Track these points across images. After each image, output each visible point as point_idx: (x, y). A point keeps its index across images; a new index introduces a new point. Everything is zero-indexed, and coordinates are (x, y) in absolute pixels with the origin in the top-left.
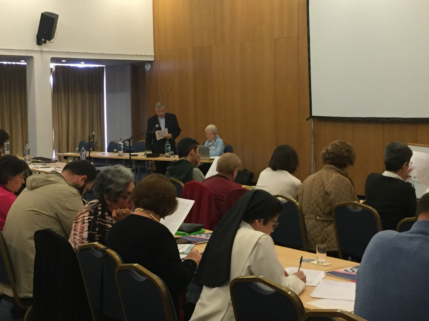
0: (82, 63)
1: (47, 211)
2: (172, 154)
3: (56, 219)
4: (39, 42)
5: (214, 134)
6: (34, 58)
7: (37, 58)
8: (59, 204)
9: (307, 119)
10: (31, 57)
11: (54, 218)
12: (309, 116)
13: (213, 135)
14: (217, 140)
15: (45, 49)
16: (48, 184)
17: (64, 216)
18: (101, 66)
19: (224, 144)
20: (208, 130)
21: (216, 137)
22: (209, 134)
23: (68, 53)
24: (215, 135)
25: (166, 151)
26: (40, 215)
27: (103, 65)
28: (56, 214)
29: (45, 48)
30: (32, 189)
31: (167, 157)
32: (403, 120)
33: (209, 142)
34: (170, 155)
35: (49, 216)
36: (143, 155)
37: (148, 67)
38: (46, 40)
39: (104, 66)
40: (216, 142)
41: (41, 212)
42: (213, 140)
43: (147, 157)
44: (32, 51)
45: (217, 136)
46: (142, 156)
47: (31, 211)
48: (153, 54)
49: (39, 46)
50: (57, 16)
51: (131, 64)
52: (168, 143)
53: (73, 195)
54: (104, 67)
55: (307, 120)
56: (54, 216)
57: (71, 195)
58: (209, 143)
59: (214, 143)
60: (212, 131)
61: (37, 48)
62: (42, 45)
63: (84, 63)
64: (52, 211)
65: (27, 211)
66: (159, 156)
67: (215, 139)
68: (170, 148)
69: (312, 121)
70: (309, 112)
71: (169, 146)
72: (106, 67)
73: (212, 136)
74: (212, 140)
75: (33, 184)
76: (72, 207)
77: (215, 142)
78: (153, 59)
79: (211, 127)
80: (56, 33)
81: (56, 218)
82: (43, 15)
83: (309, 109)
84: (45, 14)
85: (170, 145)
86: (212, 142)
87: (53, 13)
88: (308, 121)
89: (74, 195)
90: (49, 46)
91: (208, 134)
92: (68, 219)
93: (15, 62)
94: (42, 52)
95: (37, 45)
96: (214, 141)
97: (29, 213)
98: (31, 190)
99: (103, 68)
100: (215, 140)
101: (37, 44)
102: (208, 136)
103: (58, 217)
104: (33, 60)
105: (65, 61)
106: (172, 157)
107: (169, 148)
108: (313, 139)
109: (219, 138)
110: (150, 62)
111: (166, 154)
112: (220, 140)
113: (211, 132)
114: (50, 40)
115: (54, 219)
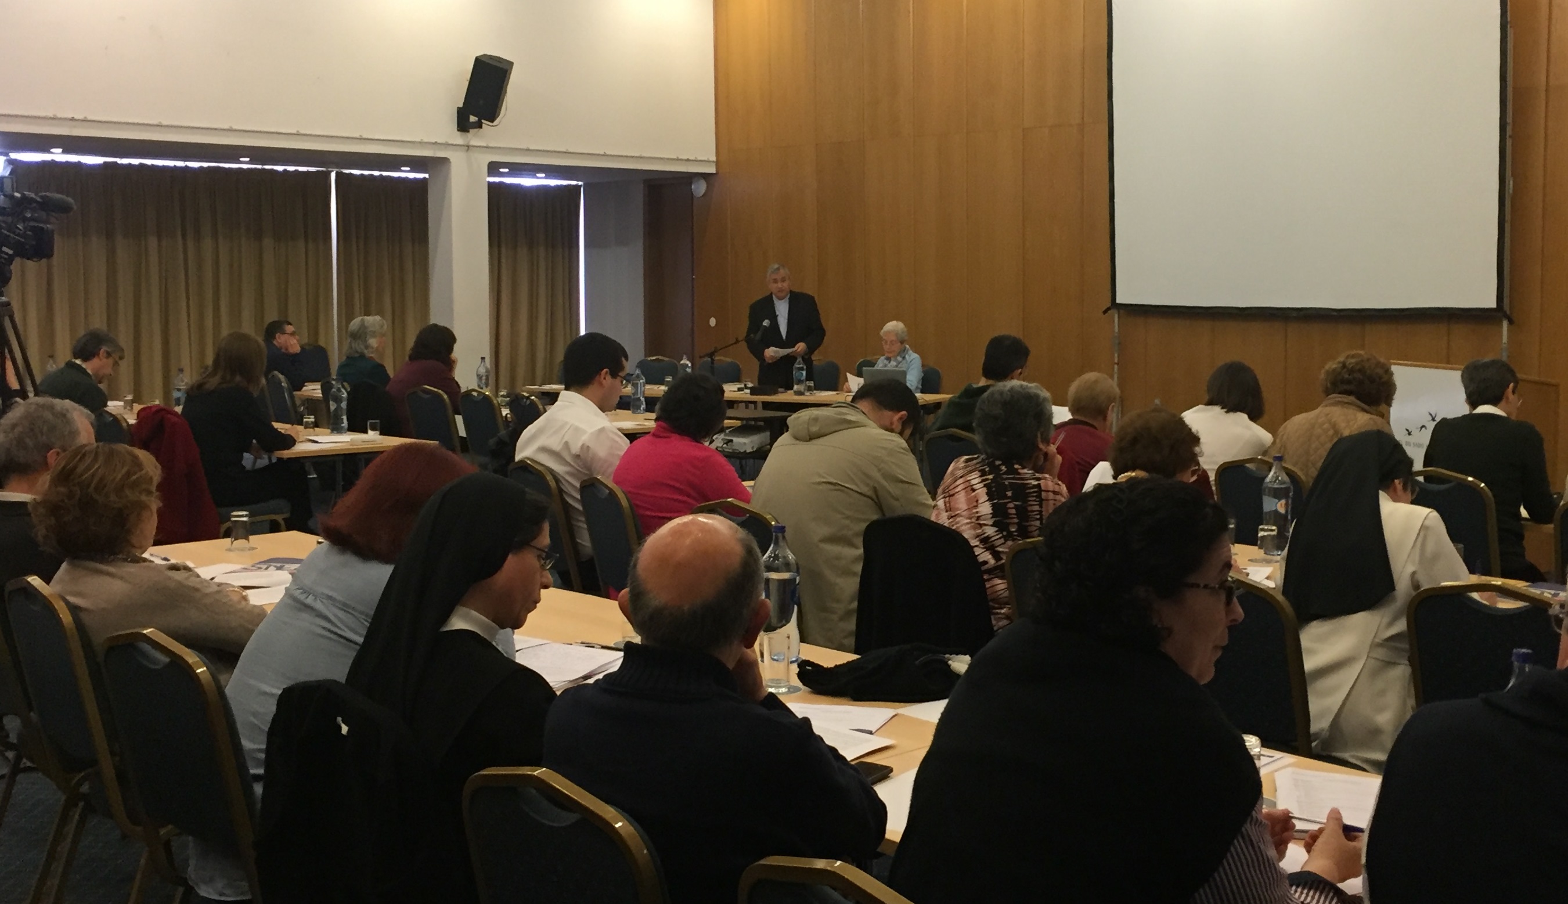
0: (539, 175)
1: (856, 485)
2: (809, 389)
3: (873, 500)
4: (463, 125)
5: (902, 342)
6: (450, 162)
7: (457, 161)
8: (879, 470)
9: (1104, 309)
10: (445, 161)
11: (868, 497)
12: (1109, 305)
13: (899, 344)
14: (907, 356)
15: (474, 142)
16: (847, 429)
17: (889, 493)
18: (574, 183)
19: (923, 366)
20: (888, 332)
21: (904, 350)
22: (888, 343)
24: (903, 346)
25: (795, 381)
26: (842, 491)
27: (578, 181)
28: (875, 490)
29: (475, 138)
30: (811, 439)
31: (799, 393)
32: (1335, 313)
33: (889, 359)
34: (805, 390)
35: (860, 494)
36: (736, 390)
37: (700, 188)
38: (483, 121)
39: (580, 183)
40: (907, 363)
41: (847, 485)
42: (898, 355)
43: (752, 394)
44: (447, 145)
45: (907, 346)
46: (732, 393)
47: (823, 484)
48: (714, 159)
49: (462, 133)
50: (511, 64)
51: (645, 181)
52: (802, 362)
53: (902, 451)
54: (581, 186)
55: (1105, 312)
56: (870, 493)
57: (899, 450)
58: (886, 362)
59: (899, 363)
60: (897, 334)
61: (458, 138)
62: (468, 132)
63: (544, 175)
64: (867, 485)
65: (814, 483)
66: (775, 393)
67: (902, 353)
68: (804, 373)
69: (1116, 316)
70: (1109, 294)
71: (802, 369)
72: (585, 185)
73: (897, 347)
74: (895, 357)
75: (814, 429)
76: (903, 476)
77: (904, 362)
78: (712, 170)
79: (893, 326)
80: (506, 103)
81: (874, 497)
82: (478, 60)
83: (1109, 286)
84: (483, 59)
85: (805, 367)
86: (896, 360)
87: (499, 58)
88: (1106, 314)
89: (905, 452)
90: (489, 135)
91: (886, 342)
92: (897, 500)
93: (380, 171)
94: (470, 148)
95: (459, 133)
96: (899, 359)
97: (821, 487)
98: (809, 441)
99: (578, 187)
100: (903, 356)
101: (458, 130)
102: (886, 347)
103: (877, 496)
104: (450, 166)
105: (507, 170)
106: (808, 394)
107: (802, 374)
108: (1116, 355)
109: (911, 352)
110: (705, 176)
111: (796, 387)
112: (915, 356)
113: (894, 338)
114: (492, 122)
115: (870, 501)
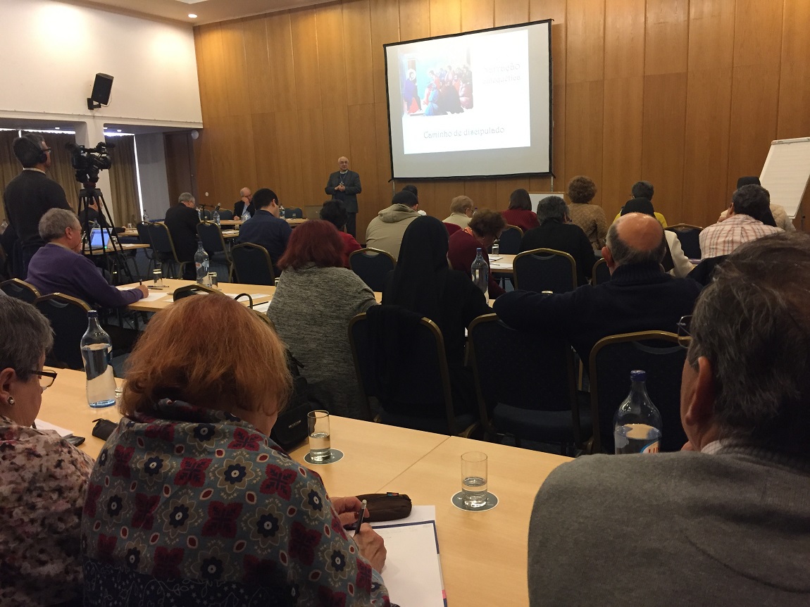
0: (118, 131)
4: (91, 107)
7: (89, 122)
10: (84, 123)
12: (391, 178)
15: (97, 114)
18: (130, 134)
23: (121, 118)
37: (196, 135)
38: (101, 104)
44: (84, 116)
48: (201, 122)
50: (112, 78)
51: (164, 133)
54: (133, 136)
61: (89, 113)
62: (94, 109)
69: (394, 183)
70: (391, 174)
78: (201, 127)
80: (111, 96)
82: (97, 75)
83: (390, 171)
84: (100, 76)
87: (108, 75)
88: (389, 182)
94: (95, 117)
101: (89, 109)
104: (86, 125)
110: (198, 130)
114: (106, 105)
